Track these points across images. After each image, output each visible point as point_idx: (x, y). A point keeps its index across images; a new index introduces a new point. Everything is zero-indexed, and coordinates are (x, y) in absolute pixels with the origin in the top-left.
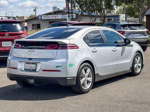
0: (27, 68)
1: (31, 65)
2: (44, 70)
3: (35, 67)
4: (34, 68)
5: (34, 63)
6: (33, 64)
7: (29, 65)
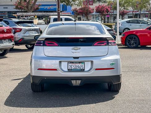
0: (72, 68)
1: (77, 65)
2: (97, 69)
3: (83, 66)
4: (82, 68)
5: (82, 62)
6: (80, 63)
7: (74, 65)
